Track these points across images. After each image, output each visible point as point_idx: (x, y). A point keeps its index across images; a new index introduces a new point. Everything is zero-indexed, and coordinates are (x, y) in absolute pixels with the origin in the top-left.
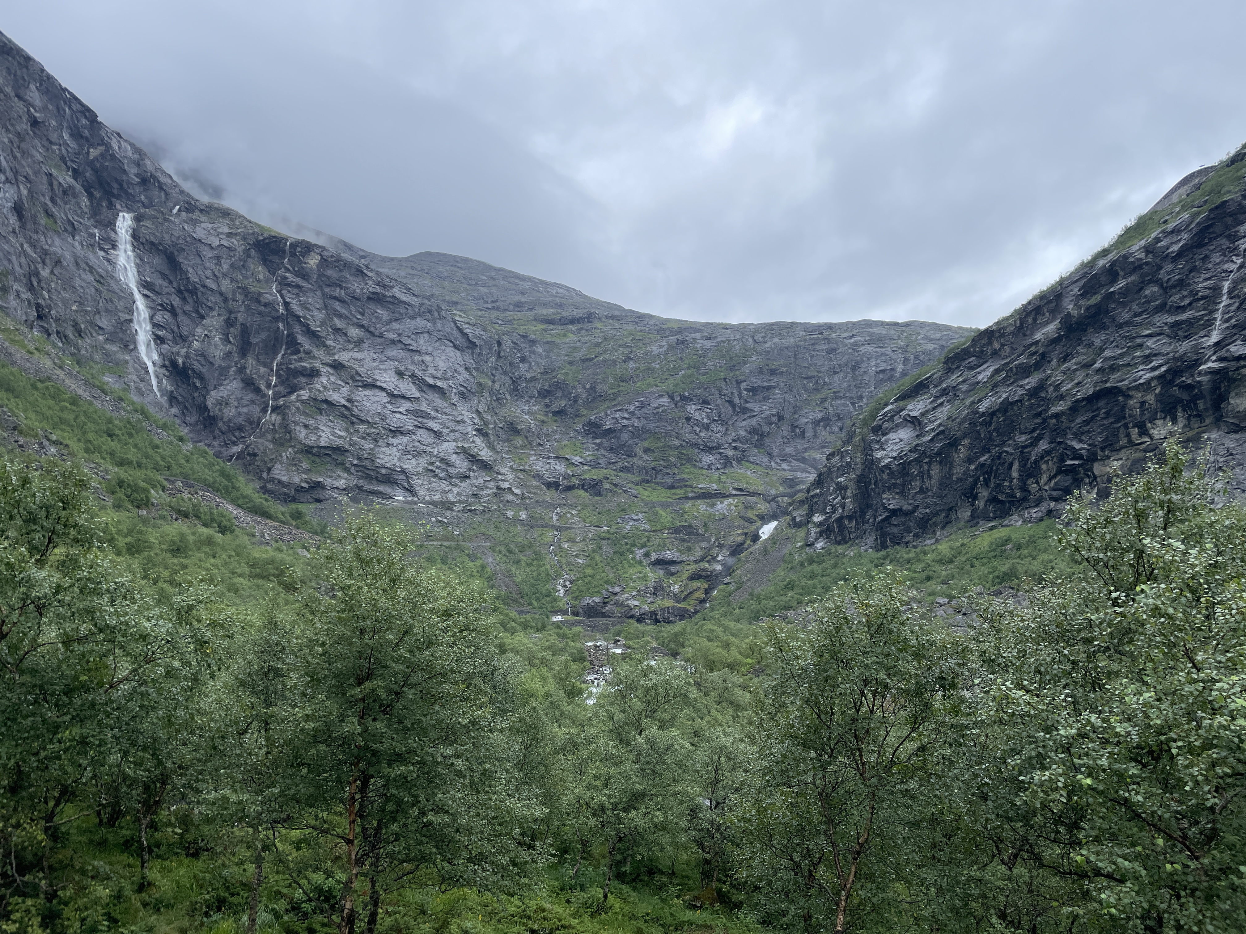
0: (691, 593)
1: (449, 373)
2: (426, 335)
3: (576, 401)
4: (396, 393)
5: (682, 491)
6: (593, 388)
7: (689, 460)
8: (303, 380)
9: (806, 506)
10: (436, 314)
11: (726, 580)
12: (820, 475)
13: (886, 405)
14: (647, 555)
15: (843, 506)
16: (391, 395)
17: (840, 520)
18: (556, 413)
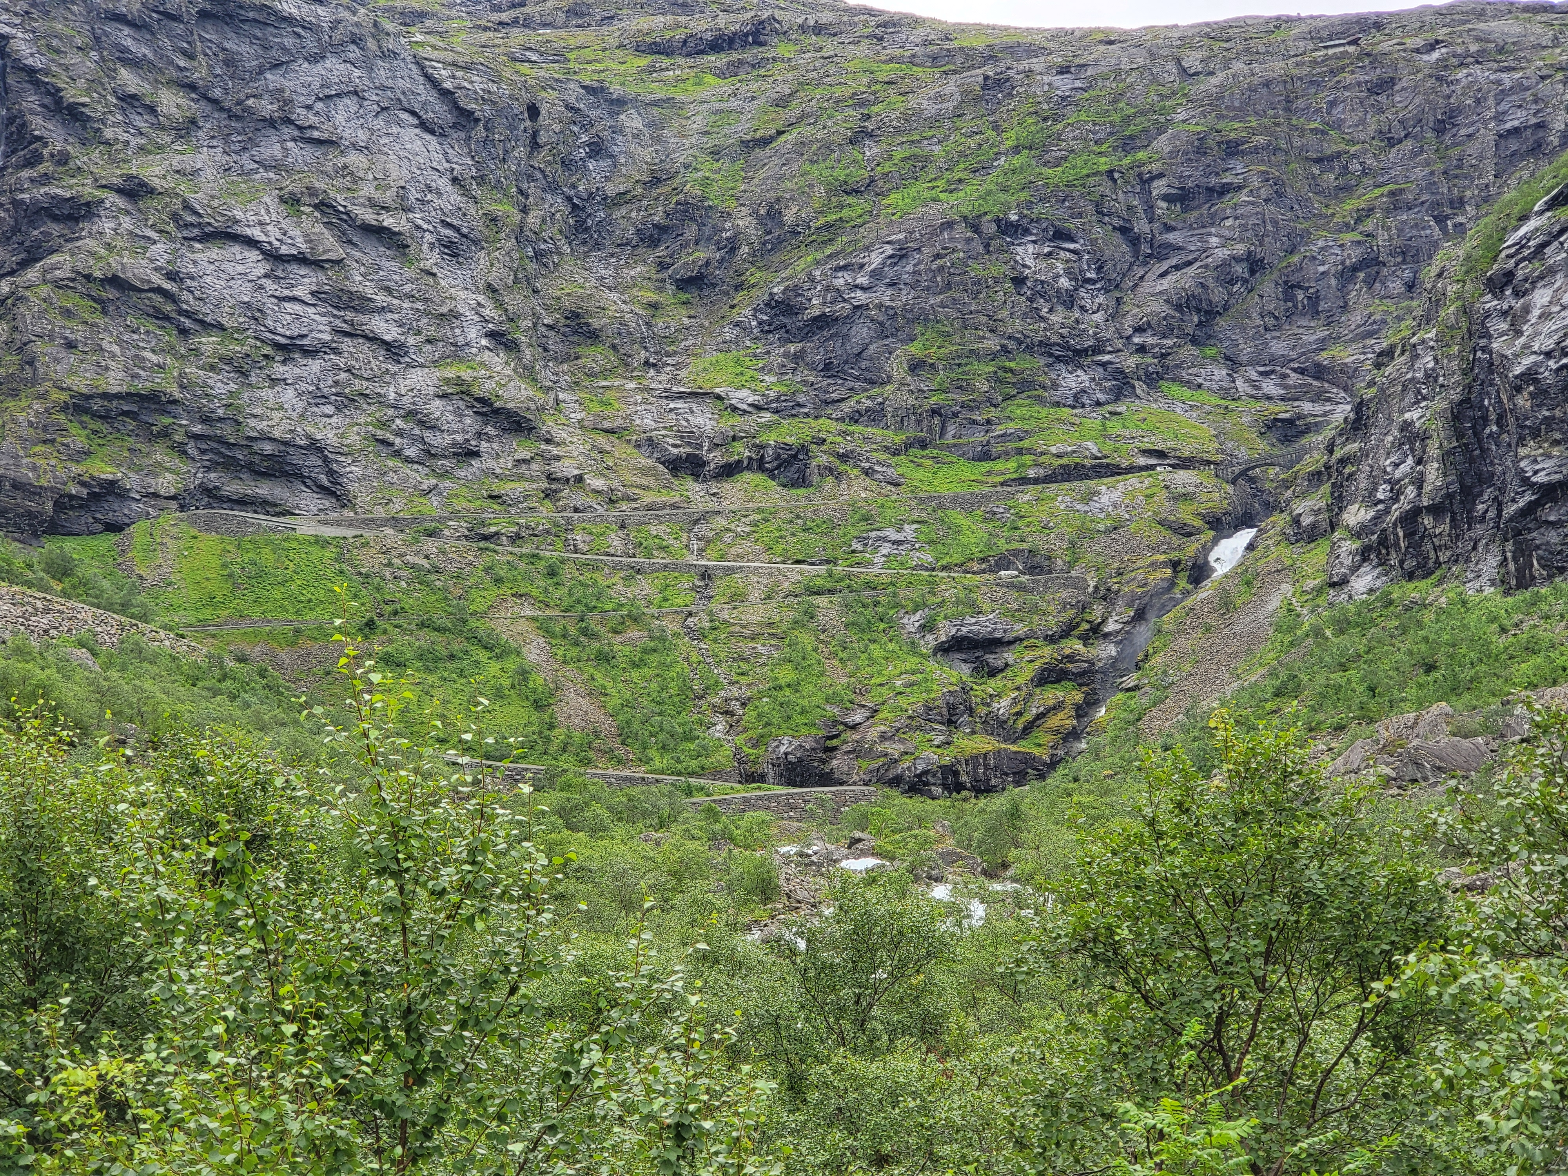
0: (1040, 716)
1: (413, 195)
2: (351, 103)
3: (733, 250)
4: (284, 250)
5: (1012, 465)
6: (774, 214)
7: (1025, 386)
8: (55, 229)
9: (1326, 488)
10: (371, 44)
11: (1130, 681)
12: (1359, 408)
13: (1524, 218)
14: (927, 627)
15: (1419, 482)
16: (273, 256)
17: (1411, 518)
18: (683, 284)
